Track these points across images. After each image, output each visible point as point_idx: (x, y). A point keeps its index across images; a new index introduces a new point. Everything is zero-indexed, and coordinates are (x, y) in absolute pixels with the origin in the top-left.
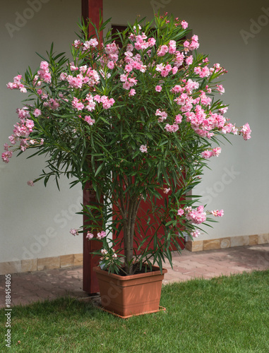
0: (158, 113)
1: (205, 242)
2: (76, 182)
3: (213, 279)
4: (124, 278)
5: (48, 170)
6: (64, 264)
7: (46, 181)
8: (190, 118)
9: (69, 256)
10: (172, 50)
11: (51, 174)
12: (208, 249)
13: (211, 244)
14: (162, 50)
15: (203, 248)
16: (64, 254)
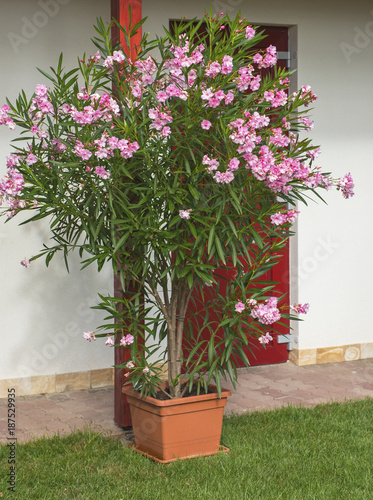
0: (206, 161)
1: (320, 351)
2: (89, 261)
3: (318, 407)
4: (161, 403)
5: (53, 243)
6: (97, 383)
7: (49, 259)
8: (251, 163)
9: (106, 370)
10: (226, 69)
11: (57, 248)
12: (325, 362)
13: (329, 354)
14: (213, 69)
15: (318, 360)
16: (97, 368)
